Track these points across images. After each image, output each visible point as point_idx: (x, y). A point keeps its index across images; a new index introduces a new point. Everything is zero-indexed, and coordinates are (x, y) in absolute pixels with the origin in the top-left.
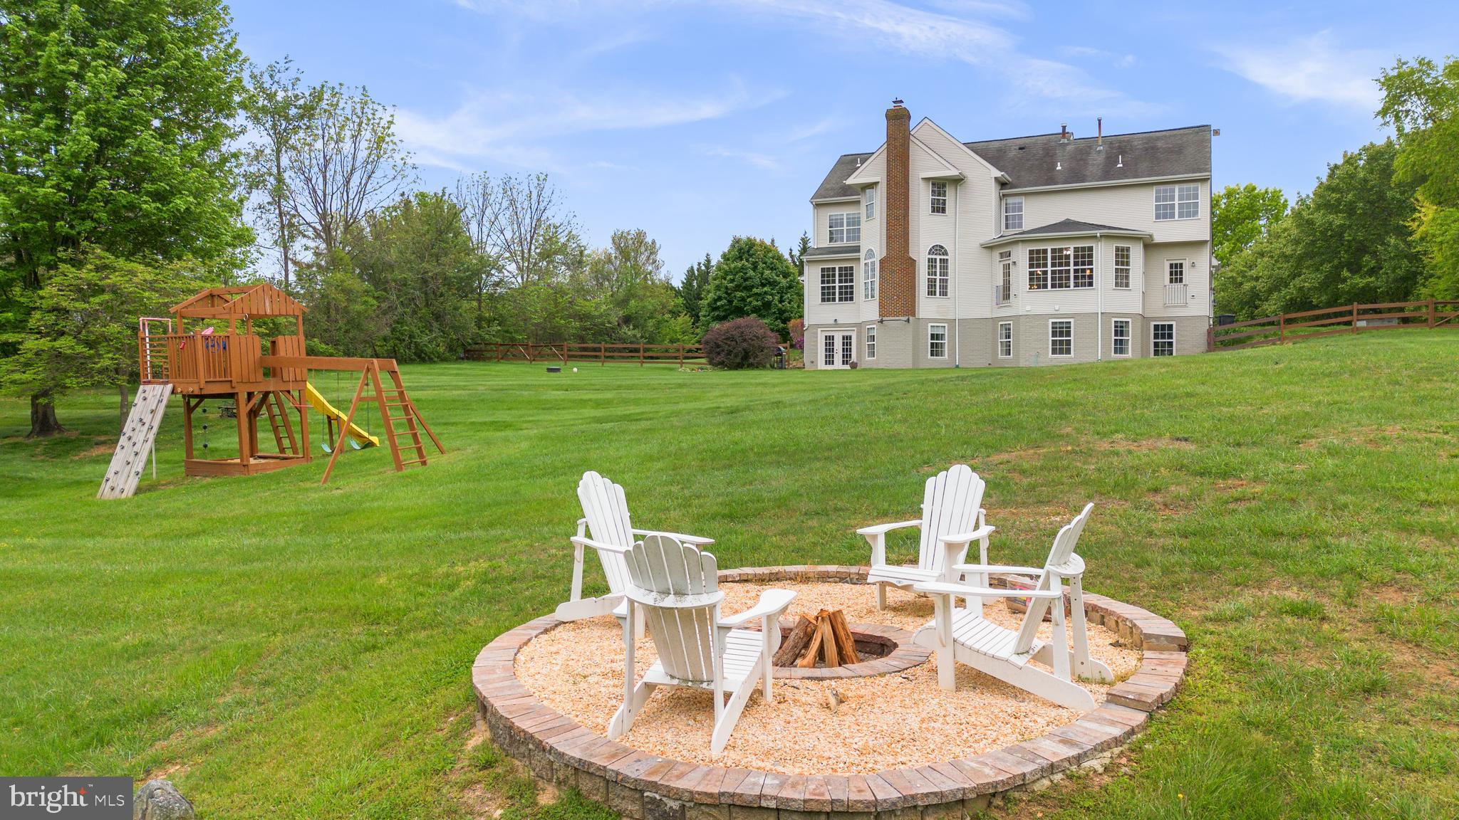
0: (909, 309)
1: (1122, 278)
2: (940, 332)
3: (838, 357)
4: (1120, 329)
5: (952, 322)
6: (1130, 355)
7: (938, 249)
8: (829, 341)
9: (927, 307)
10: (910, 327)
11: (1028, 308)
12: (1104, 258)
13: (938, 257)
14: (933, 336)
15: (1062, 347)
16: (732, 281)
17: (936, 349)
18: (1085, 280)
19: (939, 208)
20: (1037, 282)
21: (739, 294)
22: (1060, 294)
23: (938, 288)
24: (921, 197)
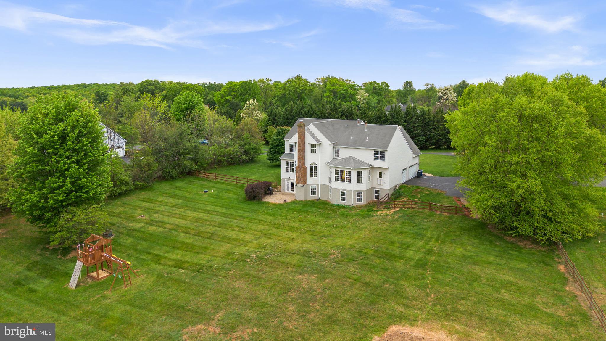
0: (304, 182)
1: (360, 181)
2: (314, 188)
3: (290, 189)
4: (360, 195)
5: (318, 185)
6: (362, 202)
7: (314, 164)
8: (288, 183)
9: (310, 181)
10: (303, 188)
11: (335, 186)
12: (354, 176)
13: (313, 166)
14: (312, 189)
15: (343, 199)
16: (276, 143)
17: (313, 193)
18: (349, 180)
19: (314, 151)
20: (337, 179)
21: (278, 147)
22: (342, 183)
23: (314, 174)
24: (308, 149)
